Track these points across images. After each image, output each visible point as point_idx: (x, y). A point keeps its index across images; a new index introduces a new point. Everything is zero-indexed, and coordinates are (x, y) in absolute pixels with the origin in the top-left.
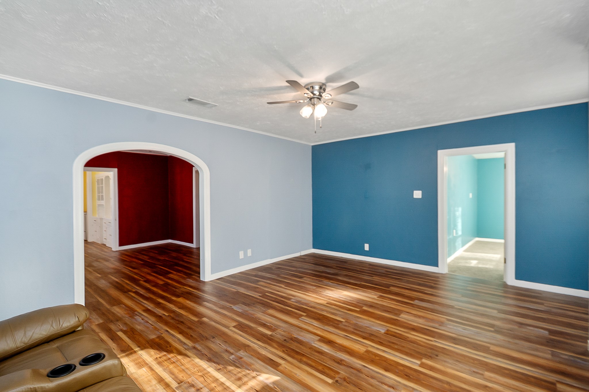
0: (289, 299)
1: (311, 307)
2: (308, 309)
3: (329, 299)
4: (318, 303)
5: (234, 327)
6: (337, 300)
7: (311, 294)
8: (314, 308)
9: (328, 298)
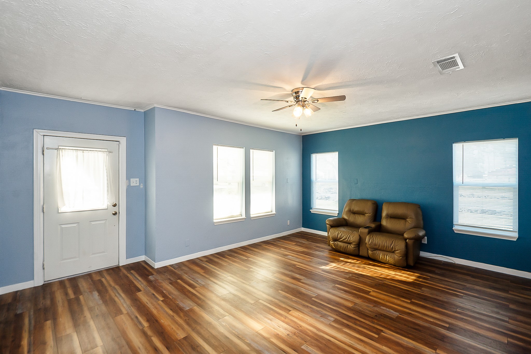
0: (336, 321)
1: (307, 307)
2: (311, 304)
3: (286, 317)
4: (299, 312)
5: (370, 292)
6: (276, 314)
7: (309, 330)
8: (304, 306)
9: (287, 320)
